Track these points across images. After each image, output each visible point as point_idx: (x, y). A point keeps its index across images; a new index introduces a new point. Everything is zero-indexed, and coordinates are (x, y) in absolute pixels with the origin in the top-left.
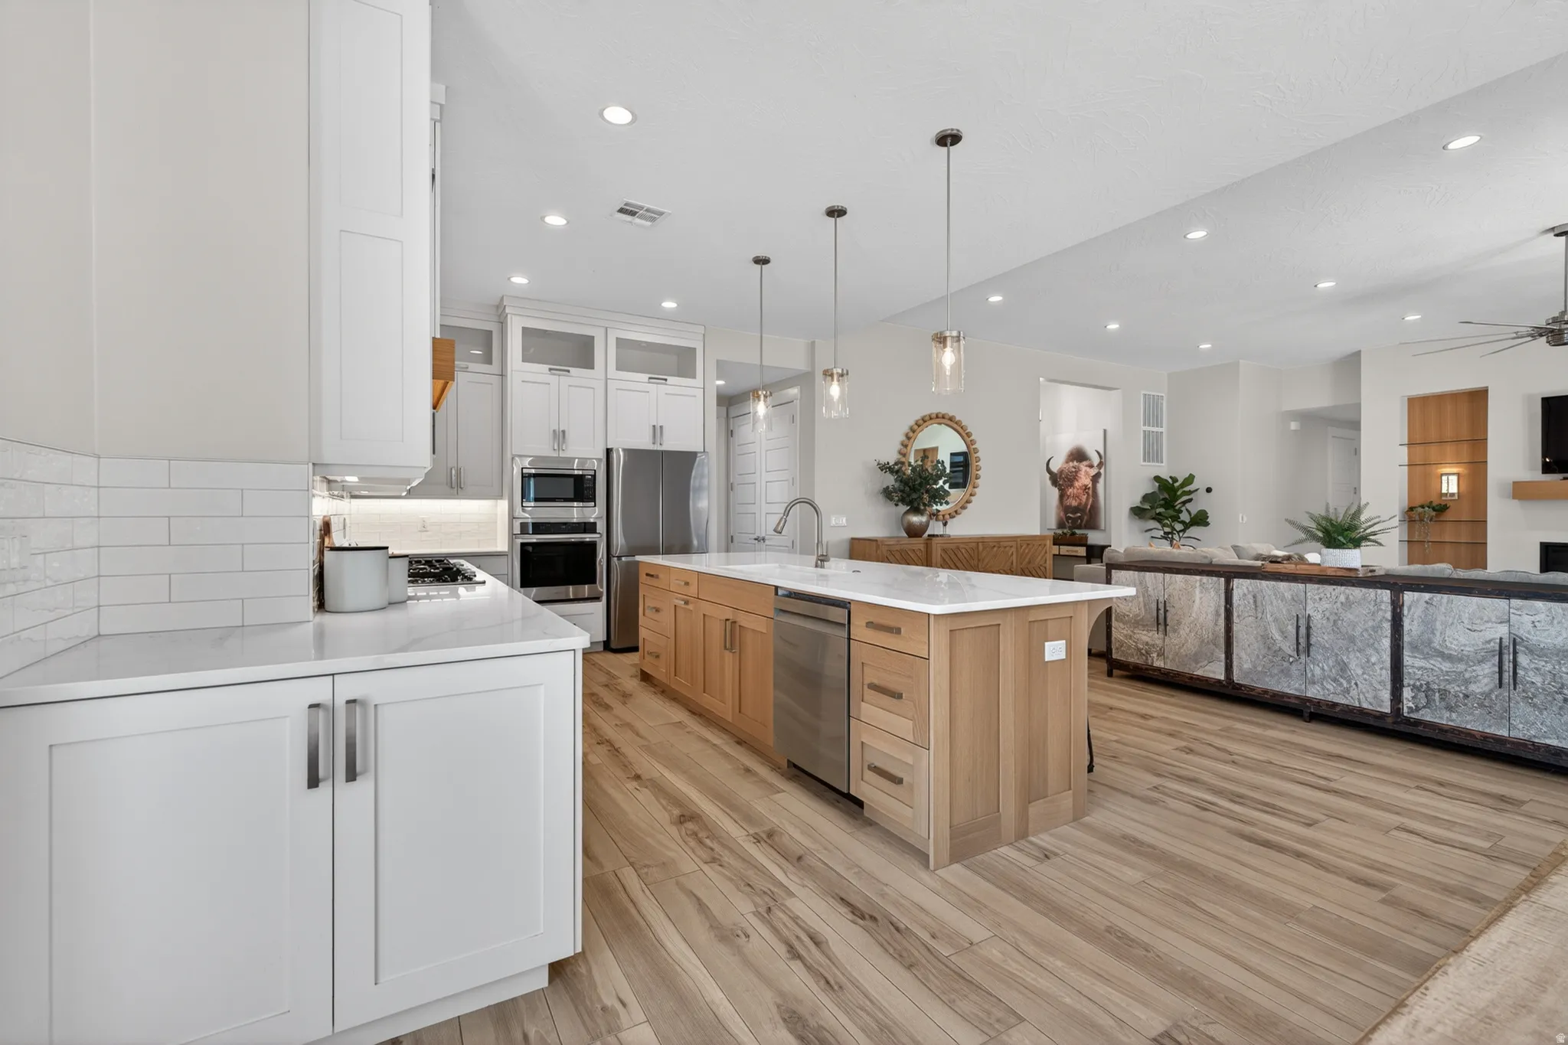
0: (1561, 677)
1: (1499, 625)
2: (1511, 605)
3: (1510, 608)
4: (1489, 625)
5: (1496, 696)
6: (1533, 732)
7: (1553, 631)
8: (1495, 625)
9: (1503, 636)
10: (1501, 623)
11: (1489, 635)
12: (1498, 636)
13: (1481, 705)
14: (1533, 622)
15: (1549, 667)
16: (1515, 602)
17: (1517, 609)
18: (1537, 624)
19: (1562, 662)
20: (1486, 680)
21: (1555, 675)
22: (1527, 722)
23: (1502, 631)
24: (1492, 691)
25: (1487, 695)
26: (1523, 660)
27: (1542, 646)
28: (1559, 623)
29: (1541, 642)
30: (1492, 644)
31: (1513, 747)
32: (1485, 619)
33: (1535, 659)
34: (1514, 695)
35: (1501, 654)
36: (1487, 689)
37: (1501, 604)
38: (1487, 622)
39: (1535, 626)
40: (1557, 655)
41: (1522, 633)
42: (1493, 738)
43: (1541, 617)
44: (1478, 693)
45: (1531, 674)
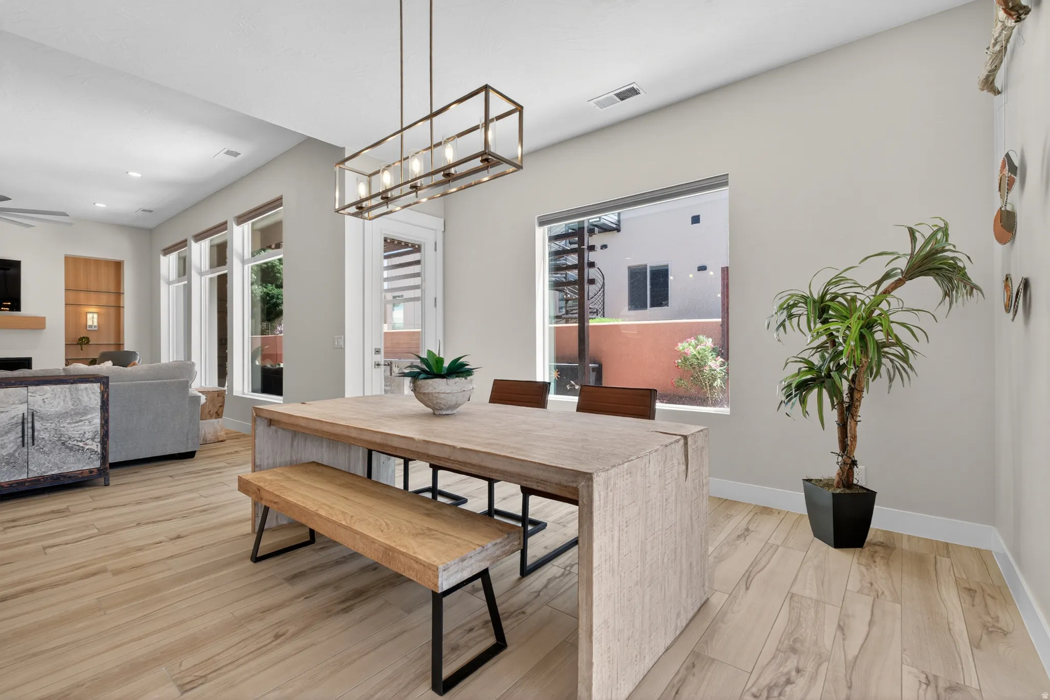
0: (60, 431)
1: (21, 405)
2: (29, 391)
3: (28, 392)
4: (13, 406)
5: (19, 454)
6: (43, 470)
7: (55, 403)
8: (18, 406)
9: (24, 412)
10: (22, 403)
11: (13, 413)
12: (20, 413)
13: (8, 463)
14: (43, 399)
15: (53, 425)
16: (31, 388)
17: (32, 393)
18: (46, 400)
19: (61, 421)
20: (12, 445)
21: (56, 430)
22: (39, 464)
23: (23, 409)
24: (15, 451)
25: (12, 455)
26: (37, 425)
27: (49, 414)
28: (59, 397)
29: (48, 411)
30: (16, 419)
31: (30, 484)
32: (11, 402)
33: (44, 423)
34: (32, 449)
35: (23, 423)
36: (11, 451)
37: (21, 391)
38: (12, 404)
39: (45, 402)
40: (58, 418)
41: (36, 408)
42: (17, 483)
43: (48, 395)
44: (5, 456)
45: (42, 433)
